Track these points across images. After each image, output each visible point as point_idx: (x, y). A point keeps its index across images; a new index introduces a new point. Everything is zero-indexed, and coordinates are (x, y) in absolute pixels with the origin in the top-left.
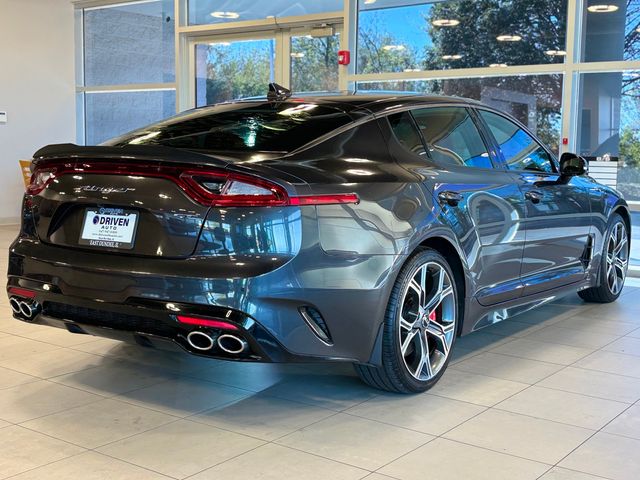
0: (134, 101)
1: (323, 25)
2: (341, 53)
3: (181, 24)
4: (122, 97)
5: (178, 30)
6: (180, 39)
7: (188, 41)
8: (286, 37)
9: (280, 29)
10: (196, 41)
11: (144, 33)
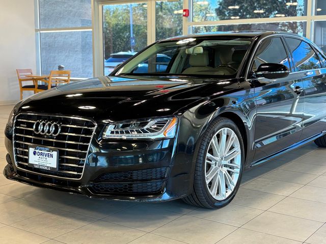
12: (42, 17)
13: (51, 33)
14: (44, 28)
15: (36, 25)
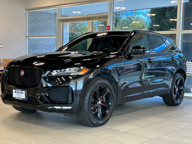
0: (44, 41)
1: (102, 17)
2: (107, 26)
3: (59, 17)
4: (41, 39)
5: (57, 18)
6: (58, 21)
7: (60, 22)
8: (91, 21)
9: (88, 19)
10: (63, 22)
11: (48, 19)
12: (30, 29)
13: (35, 38)
14: (31, 35)
15: (26, 34)
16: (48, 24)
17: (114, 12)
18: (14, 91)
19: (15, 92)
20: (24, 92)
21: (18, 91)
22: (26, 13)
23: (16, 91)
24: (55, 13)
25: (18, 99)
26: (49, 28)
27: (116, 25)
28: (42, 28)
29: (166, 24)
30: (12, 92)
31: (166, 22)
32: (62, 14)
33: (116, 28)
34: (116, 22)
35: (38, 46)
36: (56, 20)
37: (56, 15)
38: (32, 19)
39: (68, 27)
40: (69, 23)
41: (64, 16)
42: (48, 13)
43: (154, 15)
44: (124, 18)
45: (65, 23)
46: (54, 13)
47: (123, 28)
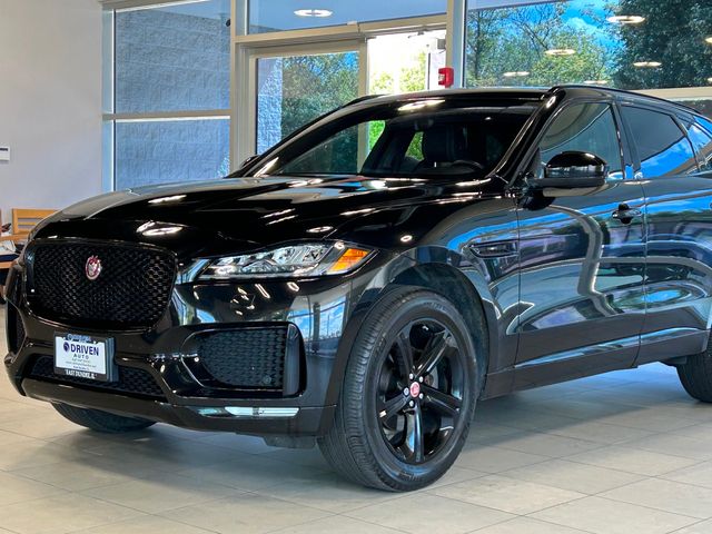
2: (443, 71)
3: (239, 32)
5: (234, 40)
6: (237, 51)
7: (247, 55)
10: (256, 54)
11: (195, 40)
15: (105, 104)
16: (196, 65)
17: (469, 8)
18: (60, 341)
19: (66, 347)
20: (101, 346)
21: (76, 343)
22: (106, 20)
23: (70, 342)
24: (222, 15)
25: (78, 374)
26: (198, 78)
27: (477, 66)
28: (169, 78)
29: (691, 60)
30: (52, 346)
31: (689, 52)
32: (252, 23)
33: (476, 76)
34: (478, 52)
35: (154, 155)
36: (226, 48)
37: (228, 23)
38: (130, 45)
39: (277, 73)
40: (281, 58)
41: (260, 28)
42: (196, 18)
43: (637, 20)
44: (511, 32)
45: (264, 60)
46: (219, 18)
47: (508, 74)
